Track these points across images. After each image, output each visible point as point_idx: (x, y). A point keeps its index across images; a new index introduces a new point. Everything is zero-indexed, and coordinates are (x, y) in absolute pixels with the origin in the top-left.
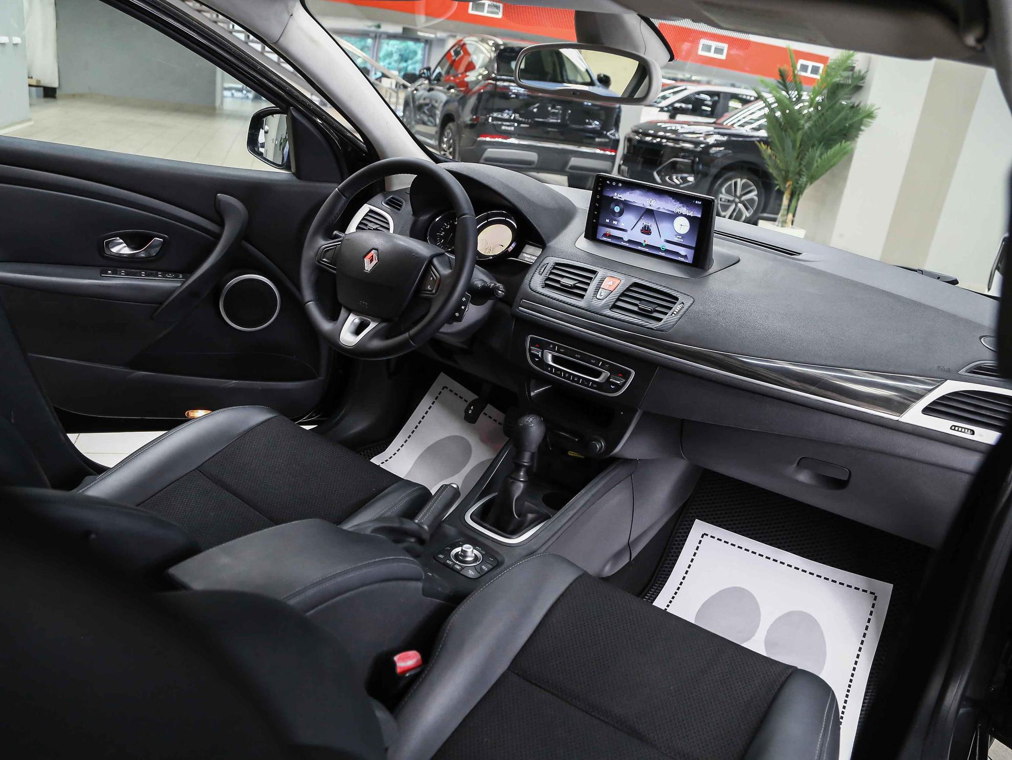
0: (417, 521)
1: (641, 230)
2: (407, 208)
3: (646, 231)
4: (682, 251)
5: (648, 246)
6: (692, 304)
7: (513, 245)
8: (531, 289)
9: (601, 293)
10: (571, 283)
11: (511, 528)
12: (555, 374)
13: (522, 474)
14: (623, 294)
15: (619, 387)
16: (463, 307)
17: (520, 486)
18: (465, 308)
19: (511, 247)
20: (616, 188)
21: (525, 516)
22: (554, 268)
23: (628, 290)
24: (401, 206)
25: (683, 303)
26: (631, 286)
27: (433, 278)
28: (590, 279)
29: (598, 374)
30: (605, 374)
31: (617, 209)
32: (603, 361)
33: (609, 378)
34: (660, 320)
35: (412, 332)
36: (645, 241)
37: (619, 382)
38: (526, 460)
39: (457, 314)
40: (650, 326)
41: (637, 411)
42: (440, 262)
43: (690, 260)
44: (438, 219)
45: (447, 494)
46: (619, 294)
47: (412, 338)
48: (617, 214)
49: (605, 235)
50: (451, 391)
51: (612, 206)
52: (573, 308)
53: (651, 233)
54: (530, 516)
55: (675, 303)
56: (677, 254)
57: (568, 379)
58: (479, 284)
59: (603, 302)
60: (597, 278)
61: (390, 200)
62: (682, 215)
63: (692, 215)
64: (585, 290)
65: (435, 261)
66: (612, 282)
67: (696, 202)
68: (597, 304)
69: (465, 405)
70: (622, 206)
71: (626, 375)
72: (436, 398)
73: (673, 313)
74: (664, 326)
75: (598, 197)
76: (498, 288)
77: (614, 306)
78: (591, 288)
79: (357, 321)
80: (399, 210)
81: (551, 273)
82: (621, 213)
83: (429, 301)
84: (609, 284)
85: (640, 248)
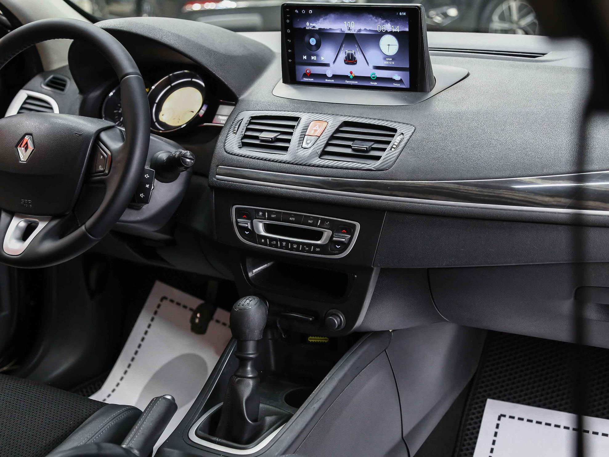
0: (124, 446)
1: (345, 61)
2: (72, 86)
3: (351, 60)
4: (397, 76)
5: (356, 78)
6: (413, 133)
7: (204, 108)
8: (226, 152)
9: (307, 141)
10: (272, 135)
11: (246, 436)
12: (271, 245)
13: (249, 368)
14: (332, 137)
15: (345, 246)
16: (147, 186)
17: (249, 384)
18: (150, 187)
19: (201, 111)
20: (307, 17)
21: (263, 420)
22: (250, 123)
23: (337, 131)
24: (64, 86)
25: (402, 134)
26: (341, 126)
27: (104, 156)
28: (293, 127)
29: (319, 236)
30: (327, 234)
31: (313, 41)
32: (322, 219)
33: (332, 237)
34: (378, 158)
35: (89, 223)
36: (351, 73)
37: (344, 240)
38: (251, 351)
39: (142, 195)
40: (367, 167)
41: (372, 270)
42: (110, 137)
43: (406, 85)
44: (111, 94)
45: (159, 408)
46: (327, 138)
47: (89, 230)
48: (314, 48)
49: (305, 75)
50: (172, 301)
51: (306, 38)
52: (277, 164)
53: (356, 61)
54: (268, 419)
55: (393, 136)
56: (391, 80)
57: (287, 248)
58: (163, 156)
59: (310, 151)
60: (300, 125)
61: (51, 81)
62: (387, 33)
63: (398, 31)
64: (289, 141)
65: (104, 136)
66: (317, 126)
67: (400, 14)
68: (303, 154)
69: (189, 314)
70: (317, 36)
71: (350, 230)
72: (156, 313)
73: (392, 147)
74: (384, 164)
75: (289, 31)
76: (185, 156)
77: (324, 153)
78: (295, 138)
79: (23, 224)
80: (63, 90)
81: (248, 130)
82: (318, 45)
83: (103, 184)
84: (315, 128)
85: (347, 82)
